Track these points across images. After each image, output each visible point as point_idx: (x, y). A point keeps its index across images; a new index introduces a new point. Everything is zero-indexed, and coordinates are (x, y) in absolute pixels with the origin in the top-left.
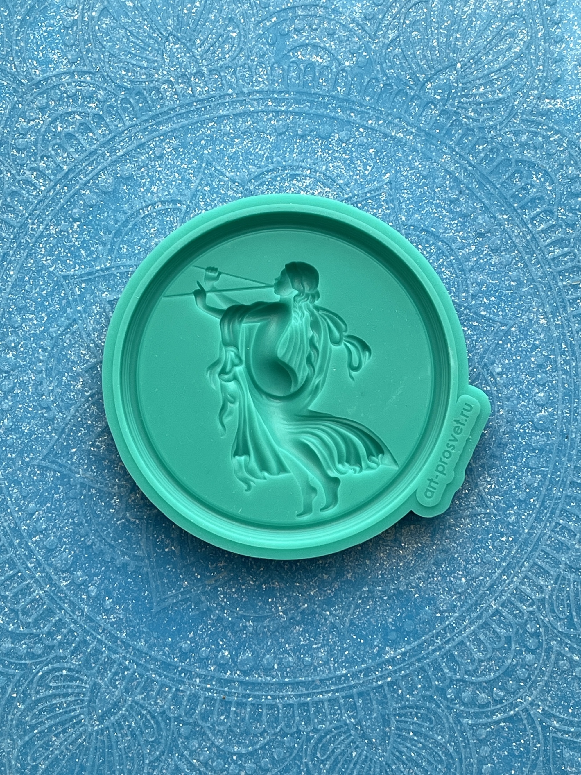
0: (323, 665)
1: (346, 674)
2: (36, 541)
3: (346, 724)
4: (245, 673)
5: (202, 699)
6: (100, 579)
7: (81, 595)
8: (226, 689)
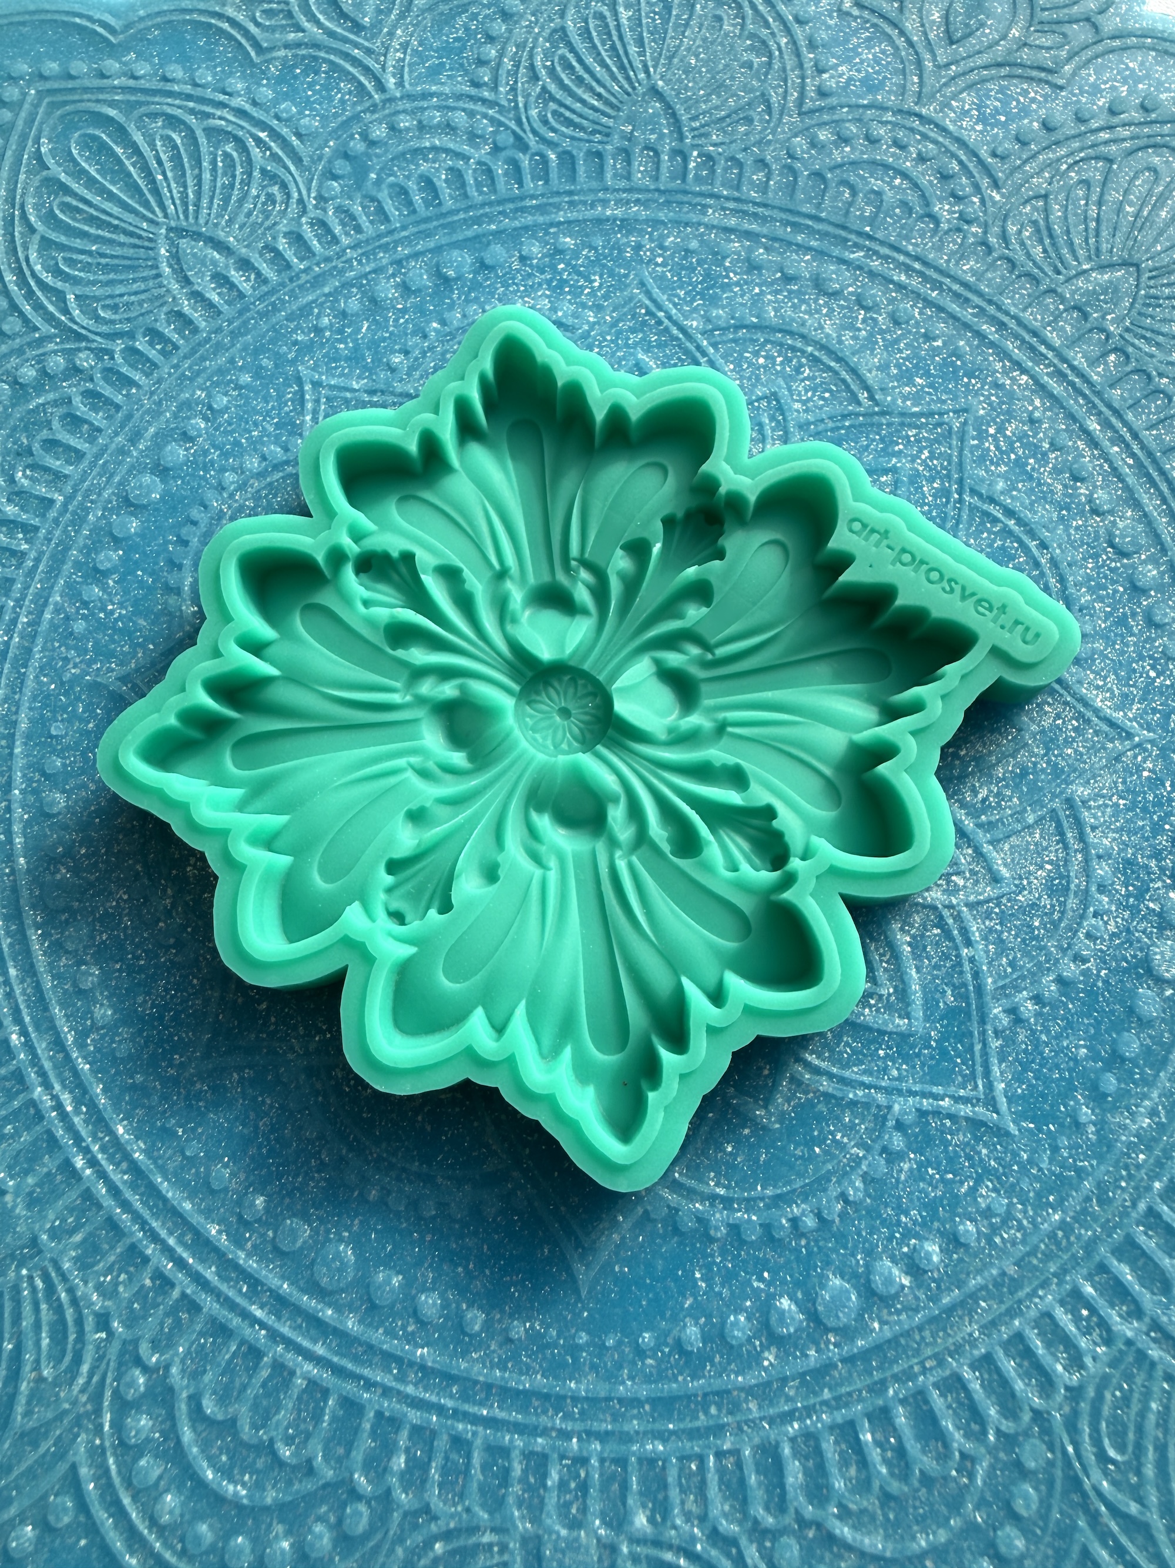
0: (1004, 1222)
1: (1063, 1221)
2: (254, 1246)
3: (1129, 1343)
4: (846, 1333)
5: (787, 1451)
6: (431, 1265)
7: (404, 1328)
8: (826, 1394)
